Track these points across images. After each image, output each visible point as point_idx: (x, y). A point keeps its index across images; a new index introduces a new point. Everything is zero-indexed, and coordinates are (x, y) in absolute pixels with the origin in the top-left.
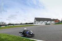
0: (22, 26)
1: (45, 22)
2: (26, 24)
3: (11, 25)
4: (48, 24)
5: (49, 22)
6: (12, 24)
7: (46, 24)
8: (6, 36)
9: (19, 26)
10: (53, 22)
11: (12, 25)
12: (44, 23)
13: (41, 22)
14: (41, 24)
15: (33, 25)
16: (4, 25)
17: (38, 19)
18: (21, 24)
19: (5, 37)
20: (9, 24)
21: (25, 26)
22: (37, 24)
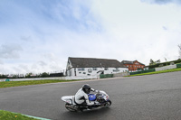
0: (31, 83)
1: (99, 69)
2: (44, 75)
4: (108, 76)
5: (110, 71)
7: (103, 76)
9: (23, 83)
10: (122, 70)
12: (94, 74)
13: (86, 69)
14: (86, 77)
15: (63, 78)
17: (77, 63)
18: (29, 76)
21: (41, 82)
22: (73, 77)
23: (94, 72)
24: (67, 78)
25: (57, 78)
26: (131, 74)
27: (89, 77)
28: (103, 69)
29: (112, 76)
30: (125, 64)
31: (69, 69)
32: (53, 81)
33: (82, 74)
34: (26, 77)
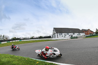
0: (34, 41)
1: (70, 34)
2: (41, 37)
3: (16, 41)
4: (75, 38)
5: (76, 35)
6: (18, 39)
7: (72, 38)
8: (8, 57)
10: (82, 34)
11: (19, 41)
13: (63, 34)
14: (63, 38)
15: (51, 39)
16: (6, 41)
18: (32, 38)
19: (7, 59)
20: (14, 39)
21: (39, 41)
22: (56, 38)
23: (67, 36)
24: (53, 39)
25: (48, 39)
26: (87, 37)
27: (65, 38)
28: (72, 34)
29: (77, 38)
30: (83, 31)
31: (54, 34)
32: (46, 40)
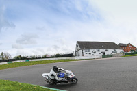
0: (47, 62)
3: (21, 61)
4: (108, 56)
5: (110, 52)
6: (24, 58)
8: (8, 85)
9: (41, 62)
10: (119, 51)
11: (25, 60)
12: (98, 55)
13: (91, 51)
14: (91, 57)
15: (73, 58)
16: (6, 61)
17: (84, 46)
18: (45, 57)
19: (6, 87)
20: (18, 58)
21: (55, 61)
22: (81, 57)
23: (97, 53)
24: (76, 58)
25: (68, 58)
26: (126, 54)
27: (94, 57)
28: (104, 50)
29: (111, 56)
30: (121, 46)
31: (78, 50)
32: (65, 60)
33: (88, 55)
34: (43, 58)
